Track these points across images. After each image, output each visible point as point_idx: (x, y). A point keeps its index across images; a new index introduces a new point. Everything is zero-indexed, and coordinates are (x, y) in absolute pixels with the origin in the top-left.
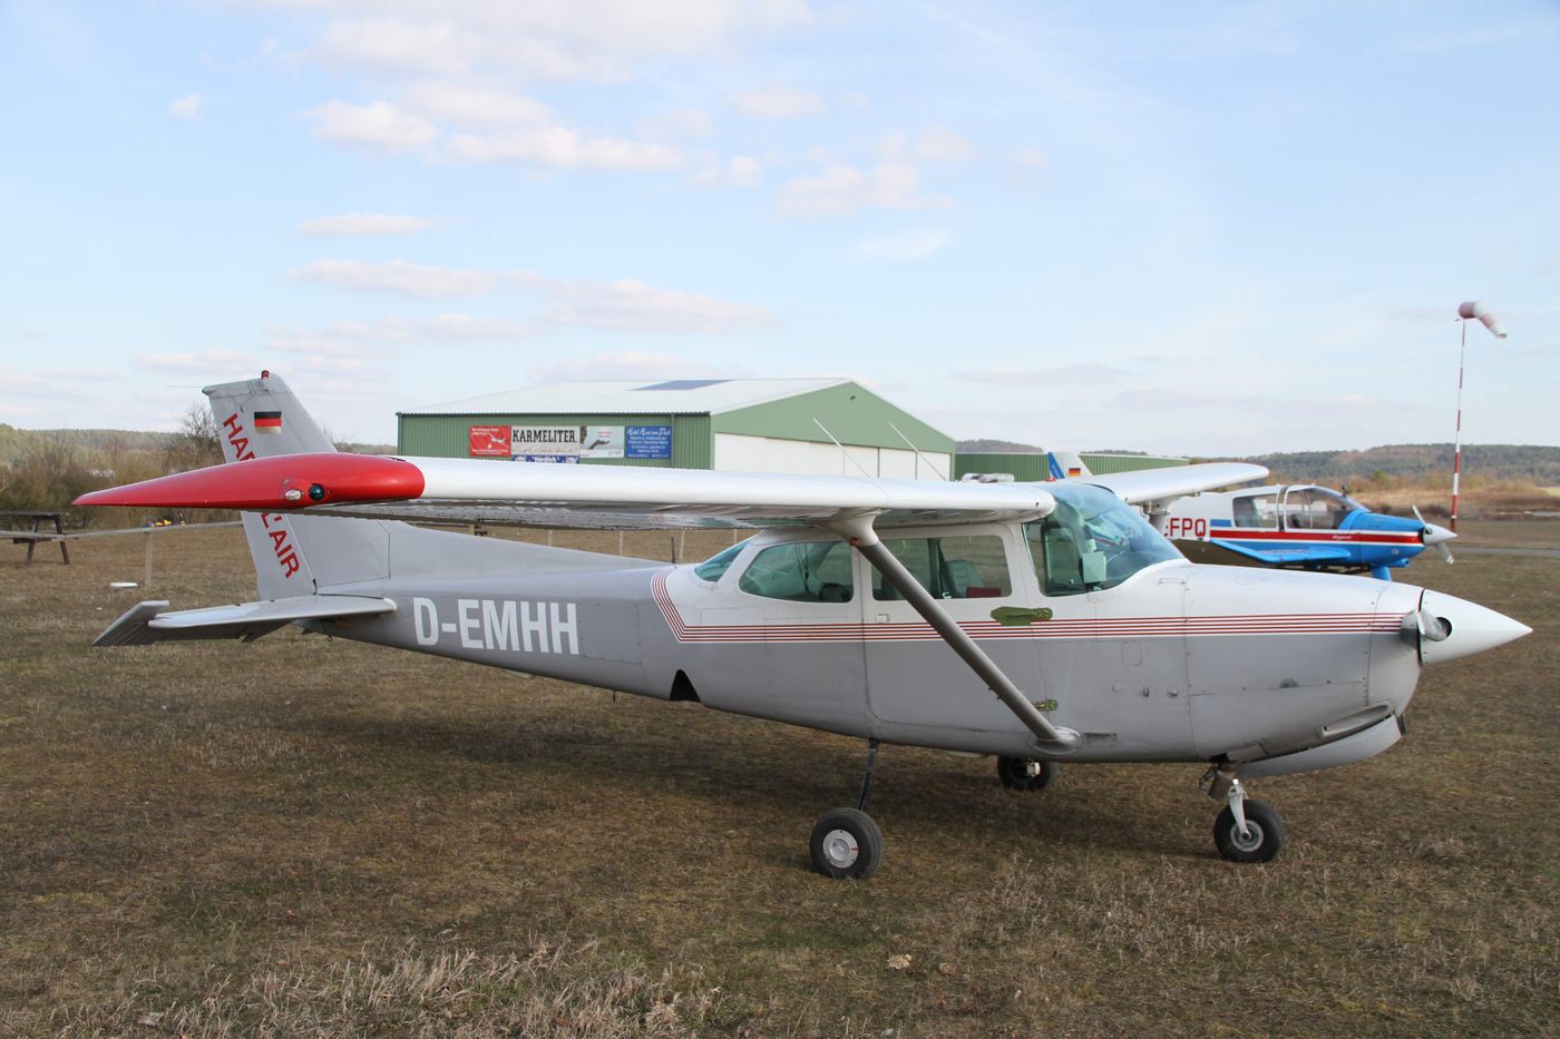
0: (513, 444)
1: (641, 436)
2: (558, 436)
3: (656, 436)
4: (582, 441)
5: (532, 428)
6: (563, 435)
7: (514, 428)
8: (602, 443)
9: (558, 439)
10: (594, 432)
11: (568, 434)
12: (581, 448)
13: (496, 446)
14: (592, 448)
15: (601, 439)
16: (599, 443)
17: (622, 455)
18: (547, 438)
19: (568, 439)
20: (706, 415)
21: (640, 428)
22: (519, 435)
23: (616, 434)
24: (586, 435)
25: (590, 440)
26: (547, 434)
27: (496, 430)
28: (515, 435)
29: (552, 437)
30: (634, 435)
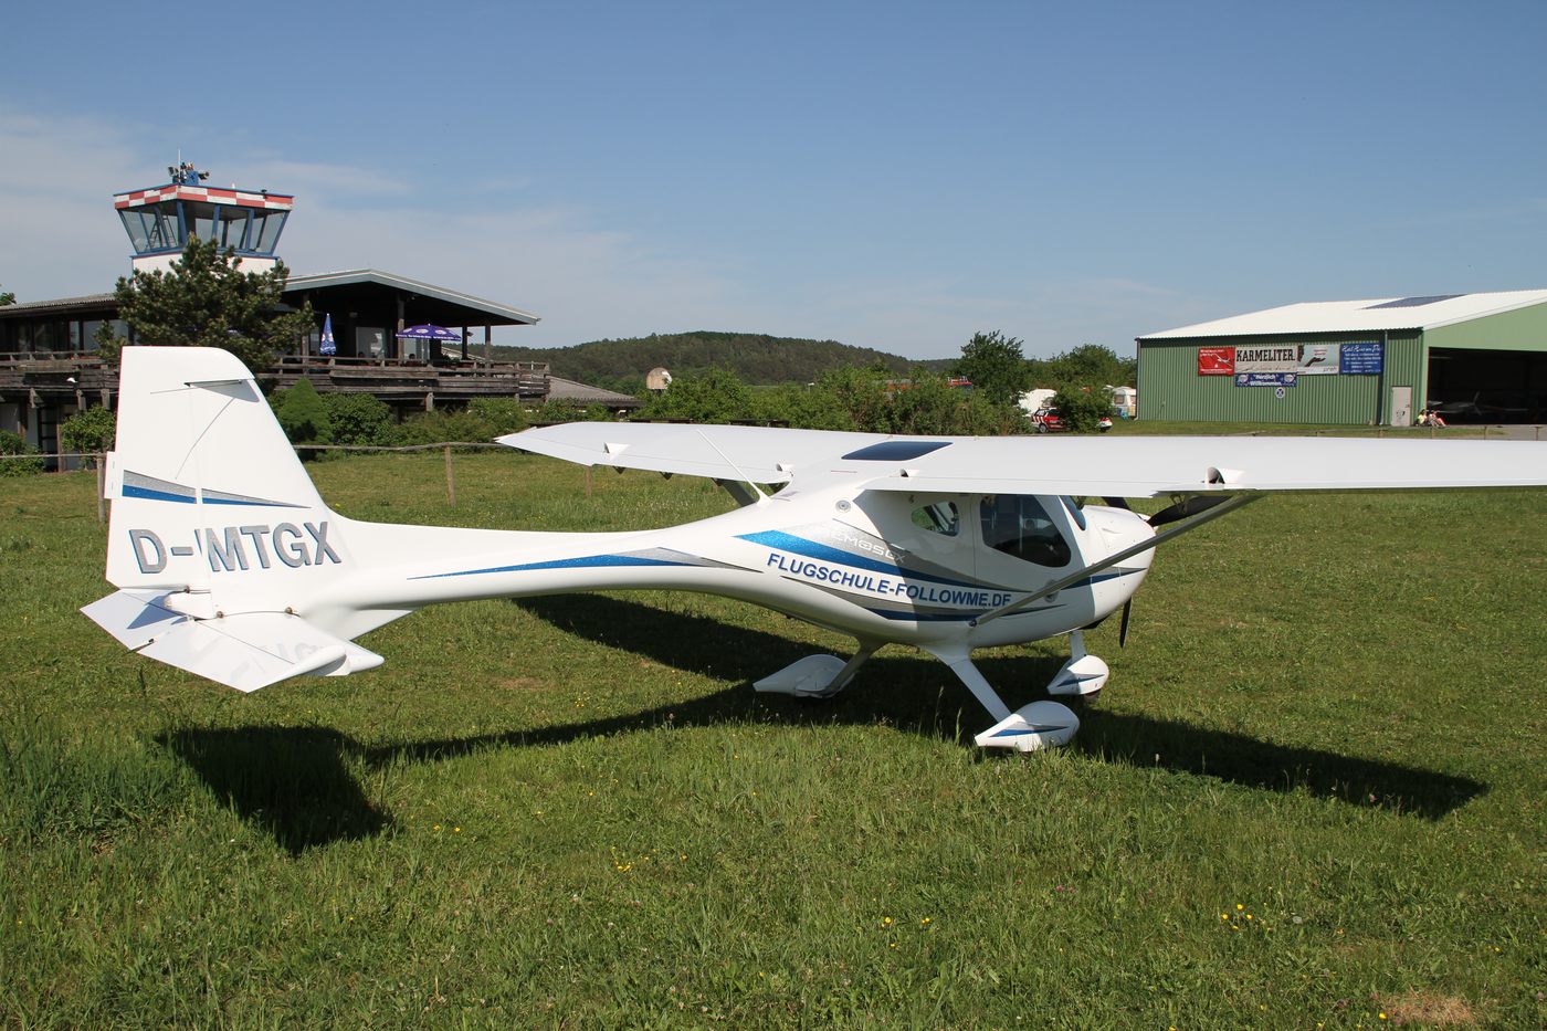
0: (1237, 364)
1: (1355, 352)
2: (1277, 354)
3: (1370, 352)
4: (1299, 359)
5: (1254, 349)
6: (1282, 354)
7: (1238, 348)
8: (1318, 360)
9: (1277, 358)
10: (1311, 350)
11: (1287, 353)
12: (1299, 366)
13: (1222, 365)
14: (1308, 365)
15: (1317, 357)
16: (1315, 360)
17: (1336, 371)
18: (1267, 357)
19: (1286, 356)
20: (1419, 330)
21: (1355, 345)
22: (1242, 355)
23: (1331, 351)
24: (1303, 353)
25: (1306, 358)
26: (1267, 354)
27: (1222, 351)
28: (1239, 355)
29: (1272, 355)
30: (1349, 352)
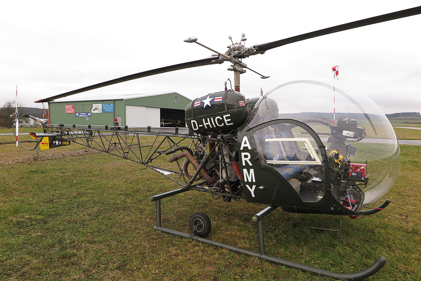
1: (106, 106)
3: (109, 106)
8: (97, 109)
10: (95, 106)
14: (94, 110)
15: (96, 108)
17: (101, 112)
20: (122, 100)
21: (106, 104)
23: (100, 106)
25: (93, 108)
27: (71, 106)
30: (104, 106)
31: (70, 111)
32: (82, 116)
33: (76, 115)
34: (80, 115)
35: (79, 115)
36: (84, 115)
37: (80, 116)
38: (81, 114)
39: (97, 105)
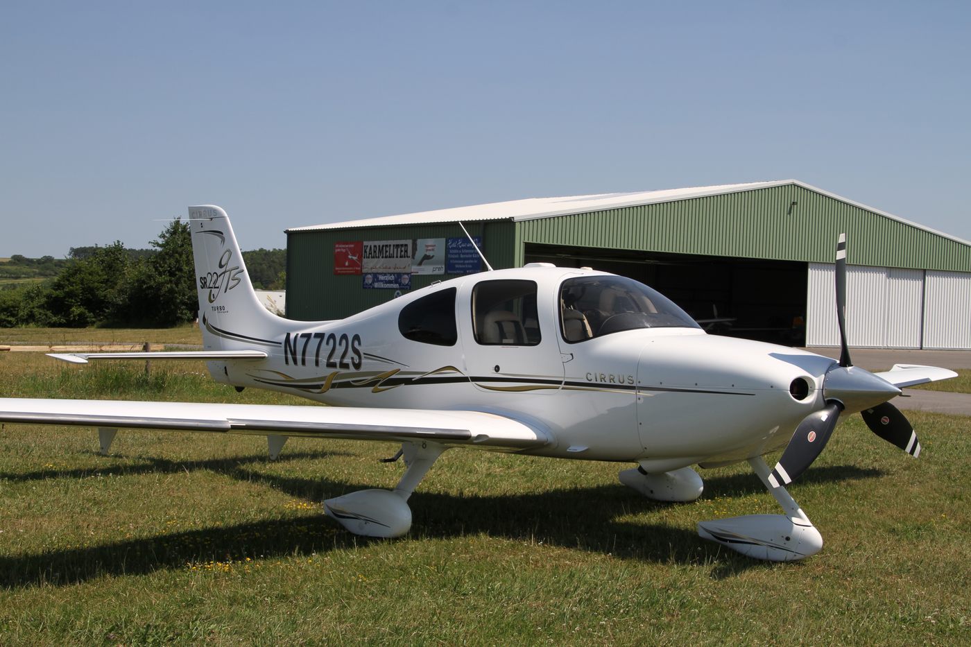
0: (365, 260)
1: (458, 249)
2: (395, 250)
4: (413, 257)
5: (377, 243)
6: (399, 250)
7: (365, 243)
8: (428, 258)
9: (395, 255)
10: (426, 245)
11: (403, 249)
12: (413, 264)
13: (352, 263)
14: (420, 264)
15: (428, 254)
16: (426, 257)
17: (442, 272)
18: (388, 254)
19: (403, 253)
21: (458, 239)
22: (368, 250)
23: (436, 246)
24: (416, 250)
25: (420, 255)
26: (388, 249)
27: (352, 246)
28: (366, 252)
29: (391, 252)
30: (453, 248)
31: (347, 264)
32: (382, 285)
33: (364, 281)
34: (378, 281)
35: (373, 282)
36: (390, 282)
37: (376, 285)
38: (381, 278)
39: (430, 242)
